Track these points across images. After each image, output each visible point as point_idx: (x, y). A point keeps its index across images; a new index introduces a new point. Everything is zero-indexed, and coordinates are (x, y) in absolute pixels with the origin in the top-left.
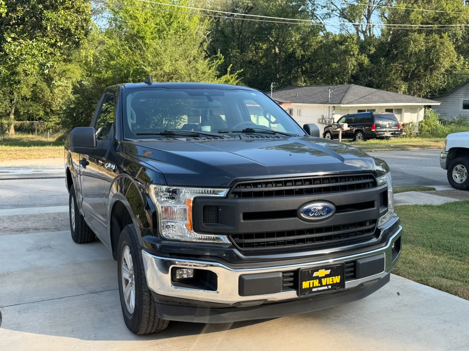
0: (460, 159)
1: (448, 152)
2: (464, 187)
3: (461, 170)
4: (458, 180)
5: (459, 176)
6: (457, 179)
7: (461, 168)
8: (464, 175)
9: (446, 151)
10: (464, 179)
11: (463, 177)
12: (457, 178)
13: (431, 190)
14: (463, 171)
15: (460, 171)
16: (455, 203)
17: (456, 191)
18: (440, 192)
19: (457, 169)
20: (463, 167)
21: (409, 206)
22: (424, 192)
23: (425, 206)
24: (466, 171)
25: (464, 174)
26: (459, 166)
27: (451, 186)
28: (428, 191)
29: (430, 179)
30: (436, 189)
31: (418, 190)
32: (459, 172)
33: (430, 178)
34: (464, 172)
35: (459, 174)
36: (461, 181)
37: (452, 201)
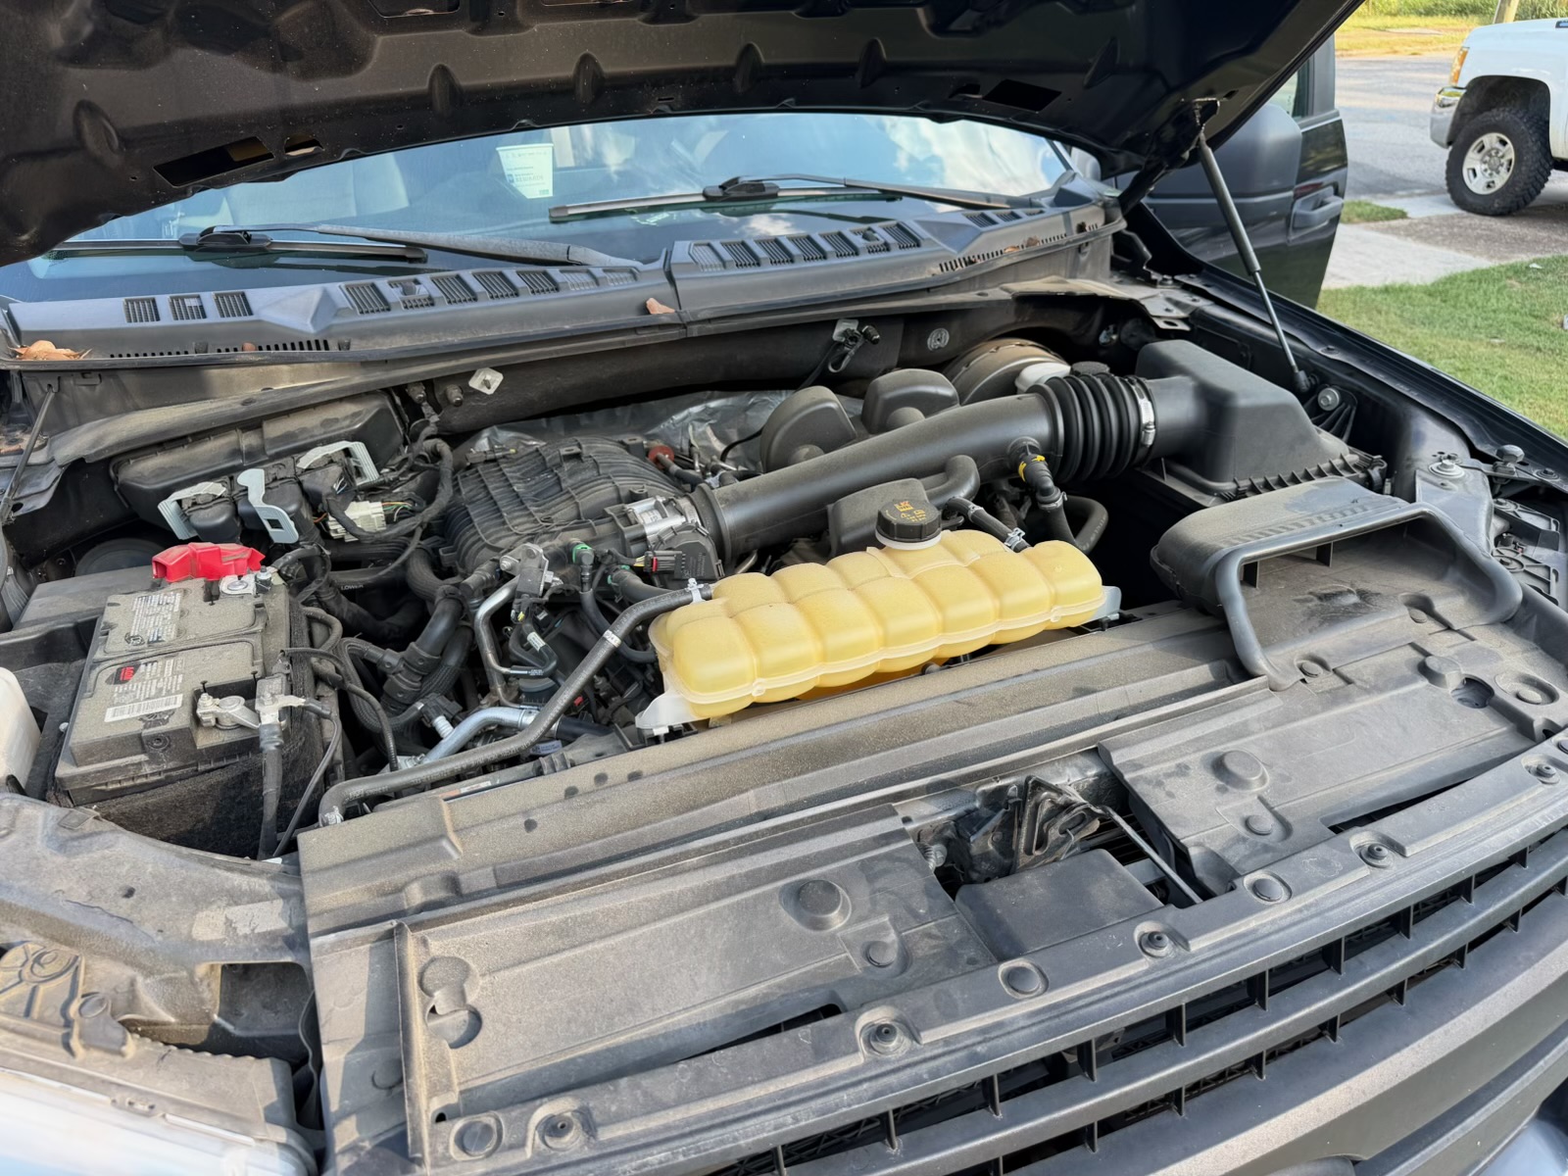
0: (1499, 115)
1: (1464, 91)
2: (1496, 205)
3: (1493, 153)
4: (1477, 185)
5: (1486, 170)
6: (1475, 181)
7: (1498, 145)
8: (1503, 170)
9: (1459, 85)
10: (1501, 179)
11: (1498, 172)
12: (1475, 174)
13: (1395, 218)
14: (1500, 154)
15: (1490, 156)
16: (1479, 277)
17: (1467, 222)
18: (1422, 227)
19: (1483, 147)
20: (1504, 143)
21: (1340, 296)
22: (1372, 225)
23: (1386, 290)
24: (1512, 155)
25: (1502, 165)
26: (1490, 140)
27: (1452, 202)
28: (1386, 223)
29: (1381, 172)
30: (1409, 215)
31: (1356, 219)
32: (1487, 158)
33: (1383, 167)
34: (1503, 157)
35: (1485, 163)
36: (1489, 186)
37: (1469, 268)
